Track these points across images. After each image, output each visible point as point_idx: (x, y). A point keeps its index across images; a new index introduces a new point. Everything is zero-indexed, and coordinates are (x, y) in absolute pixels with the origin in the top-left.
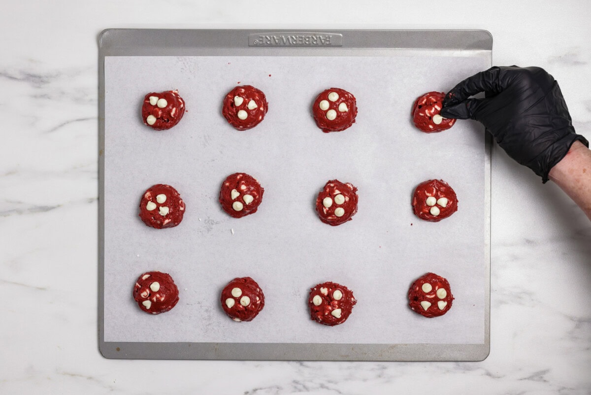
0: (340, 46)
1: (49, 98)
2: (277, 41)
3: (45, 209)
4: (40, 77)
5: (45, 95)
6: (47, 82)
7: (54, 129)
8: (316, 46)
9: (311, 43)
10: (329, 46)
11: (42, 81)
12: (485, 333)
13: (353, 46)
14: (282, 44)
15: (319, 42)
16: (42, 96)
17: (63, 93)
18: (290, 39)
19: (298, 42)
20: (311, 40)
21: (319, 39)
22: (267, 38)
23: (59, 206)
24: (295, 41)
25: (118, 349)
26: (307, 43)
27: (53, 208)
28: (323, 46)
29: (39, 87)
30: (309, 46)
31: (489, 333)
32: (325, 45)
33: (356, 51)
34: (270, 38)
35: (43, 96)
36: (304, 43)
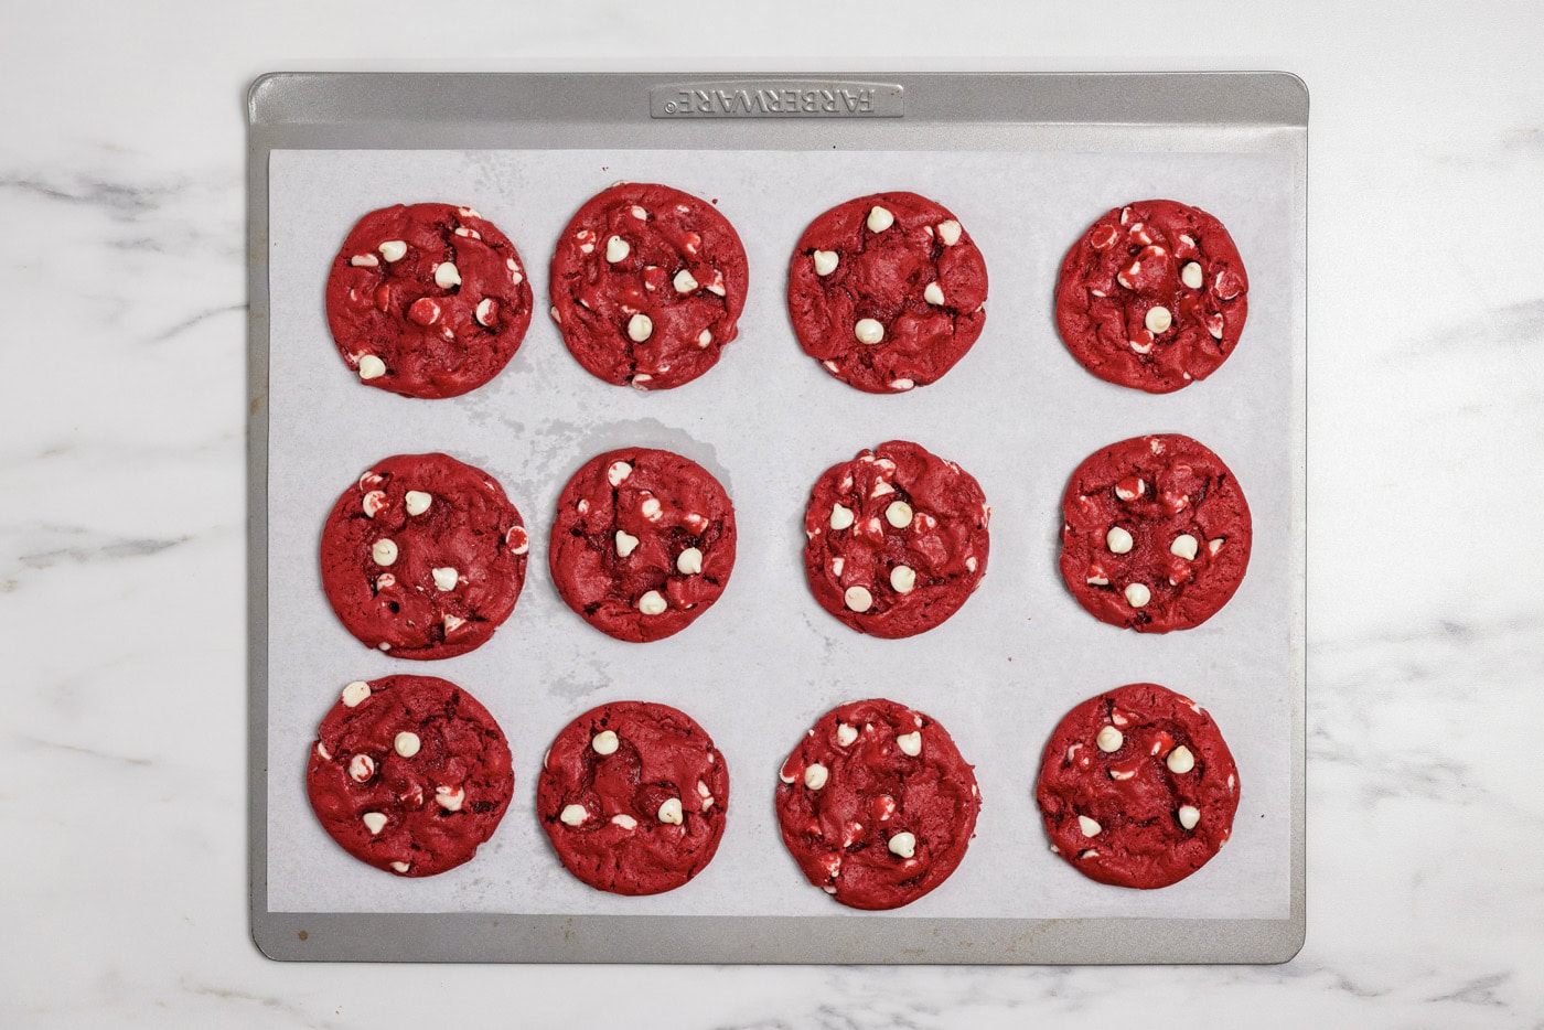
0: (898, 117)
1: (157, 249)
2: (727, 103)
3: (149, 547)
4: (132, 192)
5: (148, 240)
6: (153, 206)
7: (173, 332)
8: (834, 116)
9: (819, 108)
10: (869, 116)
11: (138, 203)
12: (1292, 888)
13: (933, 118)
14: (740, 111)
15: (840, 106)
16: (138, 243)
17: (194, 235)
18: (763, 98)
19: (784, 107)
20: (820, 101)
21: (839, 98)
22: (701, 97)
23: (185, 539)
24: (778, 103)
25: (303, 936)
26: (809, 109)
27: (170, 544)
28: (852, 116)
29: (131, 220)
30: (814, 116)
31: (1302, 888)
32: (857, 113)
33: (940, 130)
34: (709, 95)
35: (142, 244)
36: (800, 108)
